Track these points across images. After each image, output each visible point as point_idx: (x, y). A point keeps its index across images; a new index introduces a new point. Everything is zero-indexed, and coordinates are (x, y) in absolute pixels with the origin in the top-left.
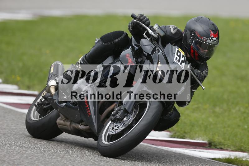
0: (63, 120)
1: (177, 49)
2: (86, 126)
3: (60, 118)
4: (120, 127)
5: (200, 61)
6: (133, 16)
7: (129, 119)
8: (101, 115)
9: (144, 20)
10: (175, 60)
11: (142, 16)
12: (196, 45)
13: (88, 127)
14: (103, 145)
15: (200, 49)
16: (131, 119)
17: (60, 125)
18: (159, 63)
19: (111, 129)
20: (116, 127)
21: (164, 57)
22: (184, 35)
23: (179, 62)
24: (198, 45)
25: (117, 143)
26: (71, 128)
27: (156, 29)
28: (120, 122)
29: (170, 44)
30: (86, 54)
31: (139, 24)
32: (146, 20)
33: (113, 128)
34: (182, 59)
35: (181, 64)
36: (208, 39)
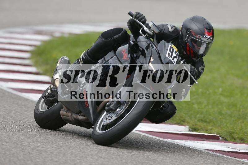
0: (66, 111)
1: (170, 46)
2: (84, 116)
3: (63, 109)
4: (114, 116)
5: (195, 58)
6: (130, 14)
7: (121, 110)
8: (98, 106)
9: (140, 18)
10: (167, 56)
11: (138, 14)
12: (192, 42)
13: (86, 117)
14: (97, 134)
15: (195, 46)
16: (124, 109)
17: (63, 116)
18: (152, 58)
19: (105, 119)
20: (110, 117)
21: (157, 53)
22: (180, 33)
23: (171, 58)
24: (193, 43)
25: (110, 131)
26: (72, 118)
27: (151, 27)
28: (114, 113)
29: (163, 40)
30: (88, 49)
31: (135, 21)
32: (142, 18)
33: (107, 119)
34: (174, 55)
35: (173, 59)
36: (202, 37)
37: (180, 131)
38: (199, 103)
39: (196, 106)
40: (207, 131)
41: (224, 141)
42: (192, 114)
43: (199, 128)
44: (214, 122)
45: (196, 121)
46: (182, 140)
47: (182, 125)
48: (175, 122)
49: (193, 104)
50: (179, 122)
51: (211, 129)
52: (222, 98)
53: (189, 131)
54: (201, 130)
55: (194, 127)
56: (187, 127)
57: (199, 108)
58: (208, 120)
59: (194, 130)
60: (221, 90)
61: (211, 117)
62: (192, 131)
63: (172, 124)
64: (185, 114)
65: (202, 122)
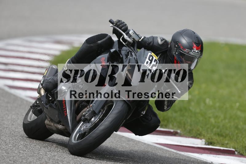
1: (149, 54)
2: (63, 126)
6: (111, 21)
9: (120, 26)
11: (119, 22)
13: (65, 127)
22: (169, 46)
23: (150, 66)
27: (132, 34)
28: (88, 123)
29: (143, 48)
32: (124, 26)
34: (153, 63)
36: (190, 51)
37: (196, 144)
38: (216, 117)
39: (212, 120)
40: (222, 145)
41: (240, 155)
42: (208, 128)
43: (216, 142)
44: (230, 137)
45: (213, 134)
46: (198, 153)
47: (198, 138)
48: (192, 135)
49: (210, 118)
50: (195, 135)
51: (227, 144)
52: (239, 113)
53: (205, 144)
54: (217, 144)
55: (210, 141)
56: (204, 140)
57: (215, 122)
58: (224, 134)
59: (210, 144)
60: (238, 104)
61: (227, 132)
62: (208, 145)
63: (189, 137)
64: (202, 127)
65: (219, 136)
